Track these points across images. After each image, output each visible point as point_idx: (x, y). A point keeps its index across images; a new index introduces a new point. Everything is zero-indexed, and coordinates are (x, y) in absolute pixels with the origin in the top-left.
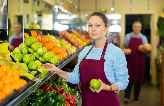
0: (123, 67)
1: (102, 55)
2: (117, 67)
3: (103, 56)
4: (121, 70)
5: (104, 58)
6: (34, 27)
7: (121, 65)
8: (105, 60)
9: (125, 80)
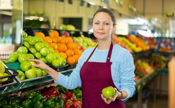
0: (130, 71)
1: (108, 58)
2: (124, 71)
4: (127, 74)
6: (68, 28)
7: (128, 69)
8: (112, 63)
9: (132, 86)
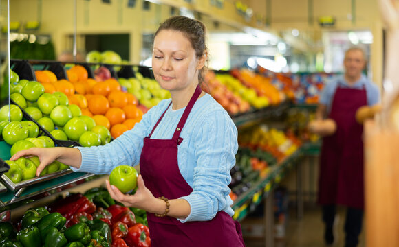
1: (177, 128)
3: (179, 129)
5: (181, 136)
6: (104, 59)
8: (182, 139)
